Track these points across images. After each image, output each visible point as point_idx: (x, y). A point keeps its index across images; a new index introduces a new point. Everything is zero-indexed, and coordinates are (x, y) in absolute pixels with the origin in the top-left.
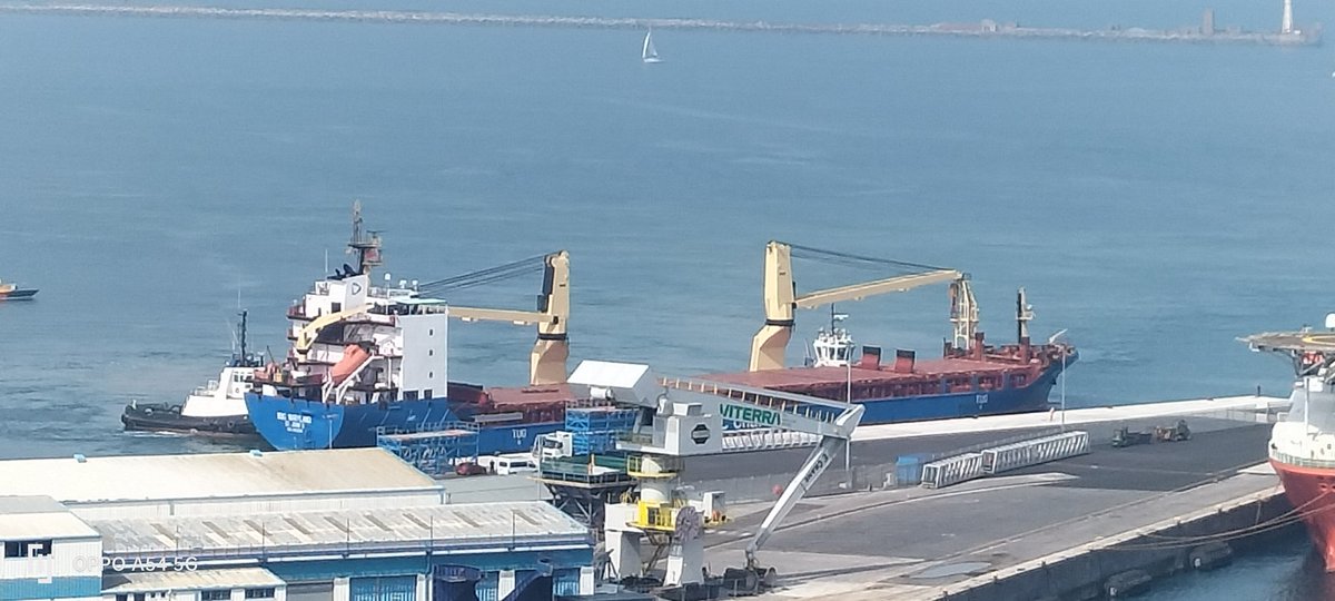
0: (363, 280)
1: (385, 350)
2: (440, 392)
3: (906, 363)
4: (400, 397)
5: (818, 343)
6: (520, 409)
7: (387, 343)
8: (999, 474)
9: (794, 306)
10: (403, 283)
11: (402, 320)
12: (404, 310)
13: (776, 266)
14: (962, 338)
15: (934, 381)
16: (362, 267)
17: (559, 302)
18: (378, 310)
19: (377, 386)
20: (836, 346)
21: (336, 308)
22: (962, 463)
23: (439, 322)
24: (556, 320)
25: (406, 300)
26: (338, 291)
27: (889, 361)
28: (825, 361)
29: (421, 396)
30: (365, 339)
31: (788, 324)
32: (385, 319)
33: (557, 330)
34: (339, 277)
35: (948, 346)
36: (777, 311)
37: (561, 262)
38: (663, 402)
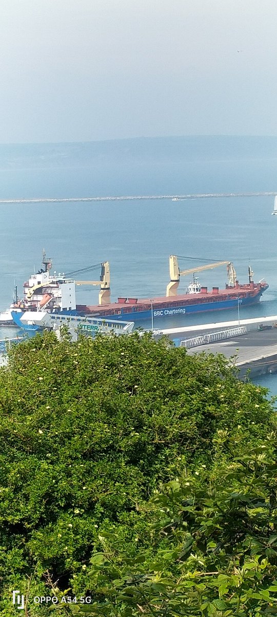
0: (47, 274)
1: (55, 296)
2: (74, 308)
3: (216, 291)
4: (62, 310)
5: (189, 287)
6: (98, 312)
7: (56, 293)
9: (179, 275)
10: (60, 274)
11: (60, 286)
12: (61, 282)
13: (173, 262)
14: (231, 283)
15: (225, 296)
16: (46, 269)
17: (106, 278)
18: (53, 283)
19: (54, 307)
20: (196, 287)
21: (39, 283)
23: (72, 285)
24: (106, 284)
25: (62, 279)
26: (40, 277)
27: (210, 291)
28: (192, 292)
29: (68, 309)
30: (49, 292)
31: (178, 281)
32: (55, 285)
33: (107, 287)
34: (40, 273)
35: (227, 285)
36: (174, 277)
37: (106, 265)
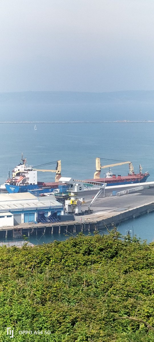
0: (23, 166)
1: (27, 177)
2: (36, 184)
3: (119, 177)
4: (29, 184)
5: (107, 174)
6: (50, 186)
7: (27, 176)
8: (129, 193)
9: (101, 168)
10: (30, 166)
11: (29, 172)
12: (29, 170)
13: (97, 162)
14: (131, 173)
15: (124, 180)
16: (23, 163)
17: (59, 168)
18: (25, 170)
19: (25, 183)
20: (109, 175)
21: (19, 170)
22: (123, 192)
23: (36, 172)
24: (59, 171)
26: (19, 167)
27: (117, 176)
28: (108, 177)
29: (33, 184)
30: (23, 175)
31: (100, 171)
32: (26, 172)
33: (59, 173)
34: (19, 165)
35: (129, 174)
36: (98, 169)
37: (59, 162)
38: (74, 183)
